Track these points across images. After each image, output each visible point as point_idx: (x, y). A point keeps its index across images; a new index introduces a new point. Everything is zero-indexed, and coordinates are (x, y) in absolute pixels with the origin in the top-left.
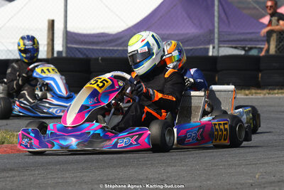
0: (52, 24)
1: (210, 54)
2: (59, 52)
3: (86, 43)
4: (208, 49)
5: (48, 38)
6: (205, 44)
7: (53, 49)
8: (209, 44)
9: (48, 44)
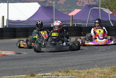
0: (3, 17)
1: (52, 26)
2: (5, 26)
3: (14, 23)
4: (51, 25)
5: (2, 22)
6: (50, 23)
7: (4, 25)
8: (51, 23)
9: (2, 24)
